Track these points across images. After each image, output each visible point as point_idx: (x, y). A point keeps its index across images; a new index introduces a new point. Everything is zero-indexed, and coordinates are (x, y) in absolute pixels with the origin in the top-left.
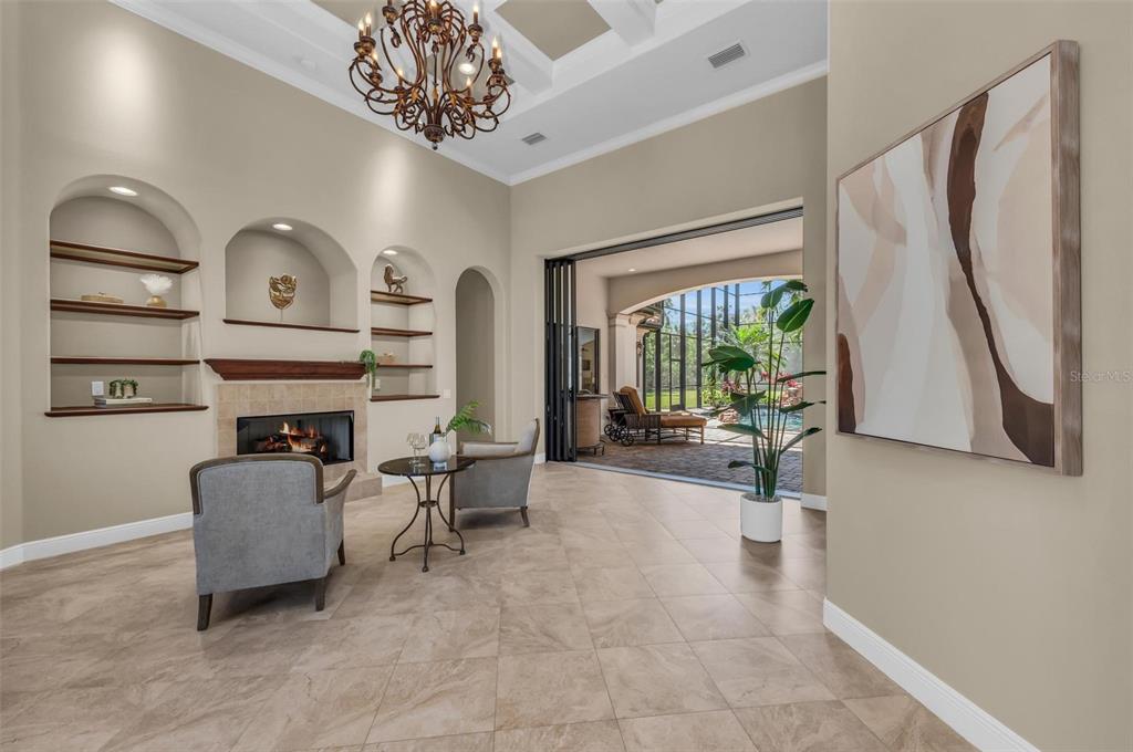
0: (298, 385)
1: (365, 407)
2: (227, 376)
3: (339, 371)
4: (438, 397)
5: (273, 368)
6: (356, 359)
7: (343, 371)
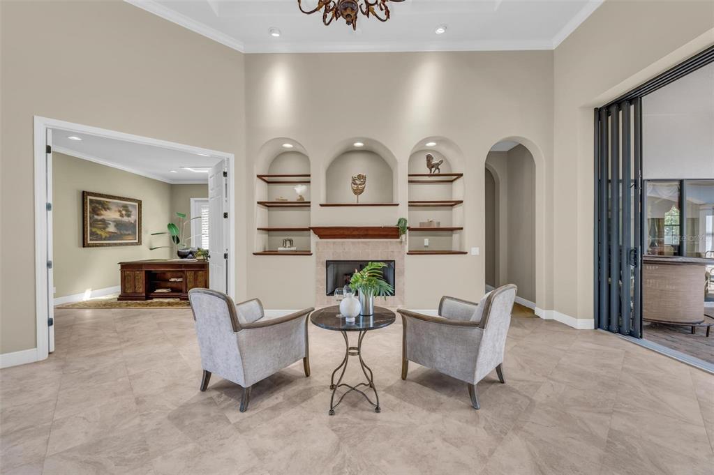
0: (358, 242)
1: (403, 259)
2: (321, 237)
3: (382, 233)
4: (466, 253)
5: (341, 232)
6: (394, 224)
7: (385, 233)
